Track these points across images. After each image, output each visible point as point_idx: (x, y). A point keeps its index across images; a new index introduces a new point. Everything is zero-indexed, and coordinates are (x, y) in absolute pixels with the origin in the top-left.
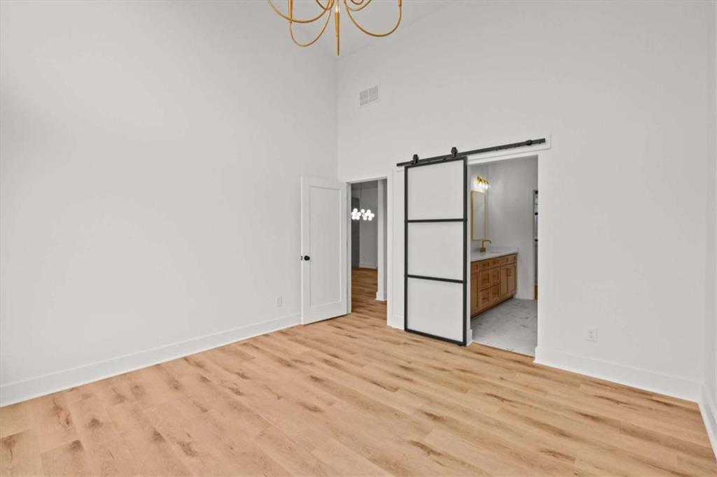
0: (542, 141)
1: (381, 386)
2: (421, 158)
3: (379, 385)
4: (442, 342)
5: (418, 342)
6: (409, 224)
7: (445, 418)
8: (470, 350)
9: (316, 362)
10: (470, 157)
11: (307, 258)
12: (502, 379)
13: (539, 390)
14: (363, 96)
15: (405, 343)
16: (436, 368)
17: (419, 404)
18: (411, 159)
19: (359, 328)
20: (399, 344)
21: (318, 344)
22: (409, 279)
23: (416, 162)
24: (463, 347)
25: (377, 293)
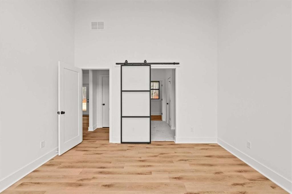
0: (178, 63)
1: (144, 174)
2: (128, 62)
3: (142, 174)
4: (142, 144)
5: (131, 147)
6: (123, 92)
7: (181, 176)
8: (153, 145)
9: (96, 176)
10: (152, 65)
11: (63, 113)
12: (176, 153)
13: (189, 153)
14: (94, 24)
15: (128, 149)
16: (152, 156)
17: (167, 175)
18: (124, 62)
19: (97, 148)
20: (125, 150)
21: (84, 164)
22: (123, 118)
23: (126, 64)
24: (150, 144)
25: (89, 128)
